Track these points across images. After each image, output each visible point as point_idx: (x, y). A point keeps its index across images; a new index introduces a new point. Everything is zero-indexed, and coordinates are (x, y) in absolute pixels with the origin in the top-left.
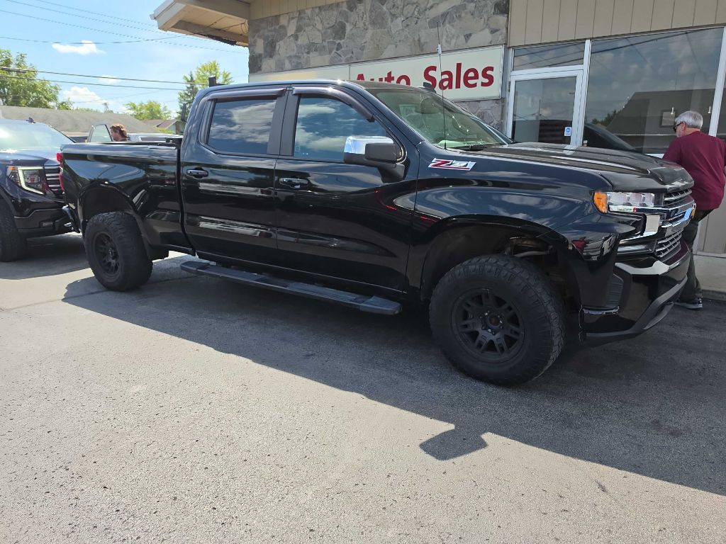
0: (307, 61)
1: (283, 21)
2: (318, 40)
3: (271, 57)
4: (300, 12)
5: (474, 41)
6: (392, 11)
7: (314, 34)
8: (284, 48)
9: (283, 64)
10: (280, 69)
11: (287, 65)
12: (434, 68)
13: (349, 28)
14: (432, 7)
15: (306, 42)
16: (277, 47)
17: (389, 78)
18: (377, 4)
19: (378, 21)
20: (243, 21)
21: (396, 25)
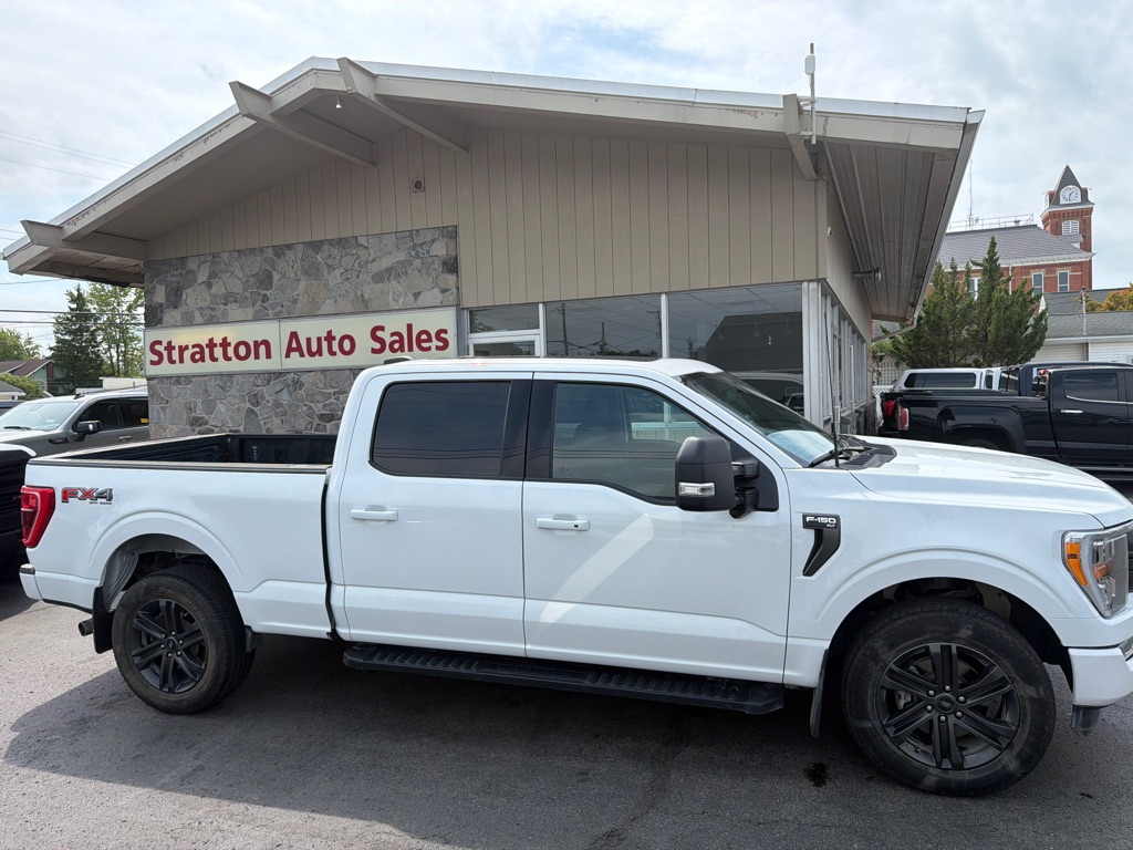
0: (225, 314)
1: (192, 265)
2: (237, 287)
3: (176, 307)
4: (215, 255)
5: (425, 299)
6: (329, 261)
7: (233, 282)
8: (193, 297)
9: (193, 316)
10: (188, 322)
11: (198, 318)
12: (382, 328)
13: (276, 277)
14: (374, 260)
15: (223, 291)
16: (184, 296)
17: (330, 337)
18: (310, 252)
19: (312, 272)
20: (136, 262)
21: (334, 278)
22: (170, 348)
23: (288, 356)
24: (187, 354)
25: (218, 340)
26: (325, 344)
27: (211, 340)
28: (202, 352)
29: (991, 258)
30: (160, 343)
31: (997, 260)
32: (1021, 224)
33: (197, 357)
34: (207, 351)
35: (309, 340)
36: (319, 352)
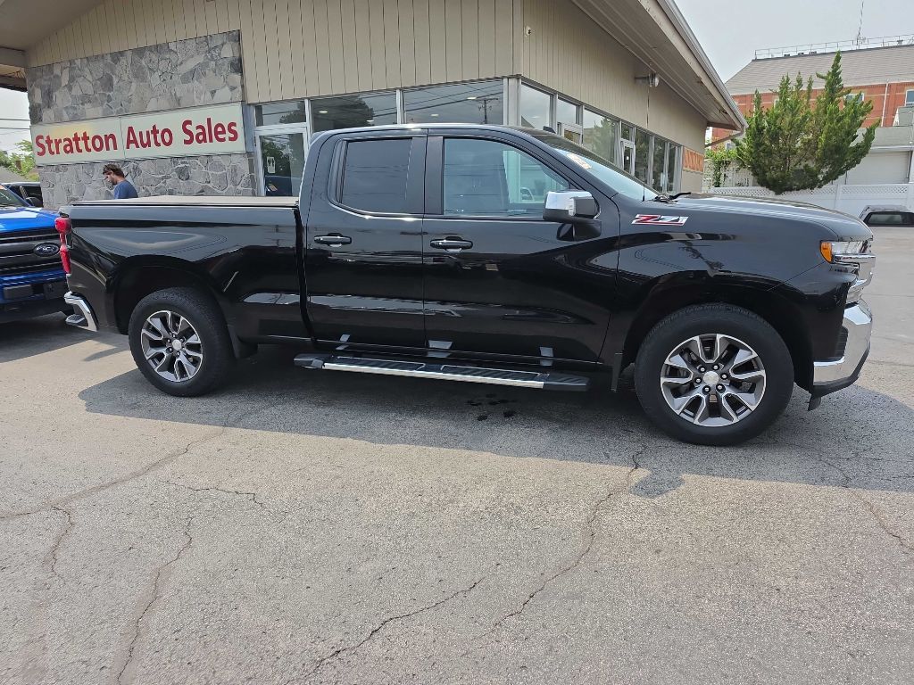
0: (83, 112)
1: (57, 71)
2: (89, 89)
3: (49, 107)
4: (71, 62)
5: (219, 96)
6: (150, 65)
7: (86, 85)
8: (61, 98)
9: (61, 115)
10: (59, 120)
11: (66, 117)
12: (189, 122)
13: (115, 80)
14: (181, 63)
15: (80, 93)
16: (54, 99)
17: (155, 131)
18: (137, 58)
19: (139, 75)
20: (18, 69)
21: (155, 79)
22: (49, 141)
23: (128, 148)
24: (61, 146)
25: (80, 135)
26: (152, 136)
27: (76, 134)
28: (71, 145)
29: (834, 71)
30: (41, 137)
32: (903, 43)
33: (68, 148)
34: (74, 143)
35: (141, 133)
36: (149, 144)
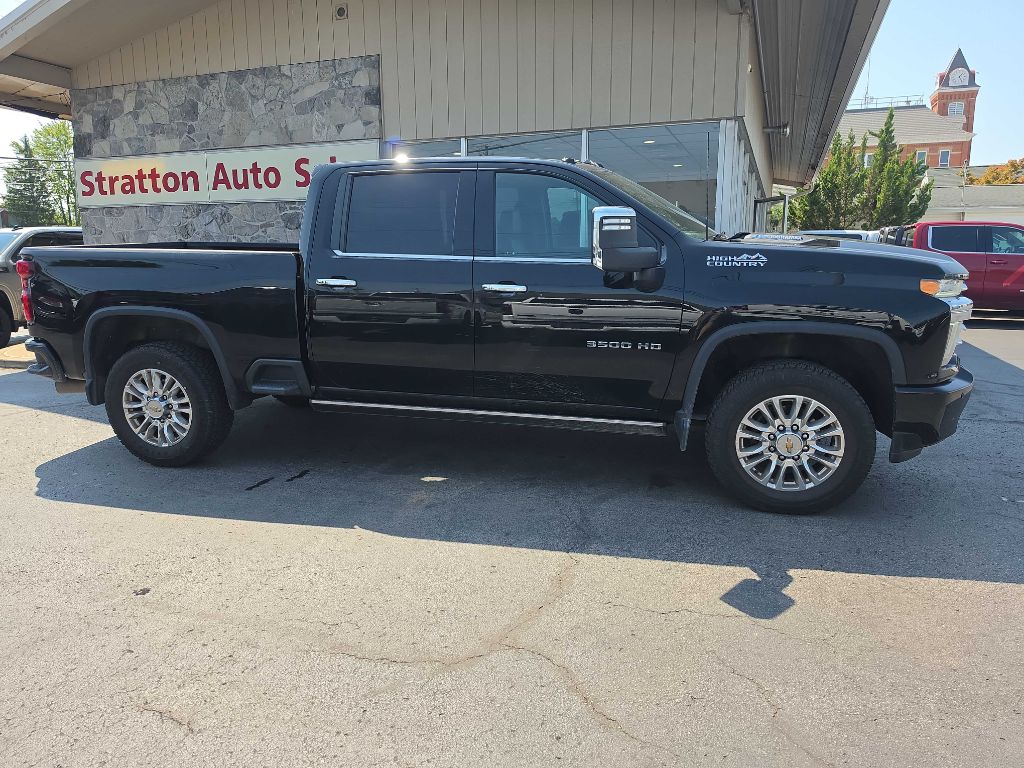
0: (153, 145)
1: (118, 94)
2: (164, 119)
3: (104, 137)
4: (139, 85)
5: (347, 131)
6: (253, 91)
7: (159, 113)
8: (121, 128)
9: (121, 148)
10: (117, 153)
11: (127, 149)
12: (305, 161)
13: (201, 107)
14: (297, 90)
15: (150, 121)
16: (112, 127)
17: (255, 170)
18: (234, 82)
19: (236, 103)
20: (62, 90)
21: (259, 108)
22: (100, 178)
23: (215, 188)
24: (118, 185)
25: (147, 172)
26: (250, 177)
27: (140, 171)
28: (132, 183)
29: (887, 129)
30: (89, 173)
31: (892, 131)
32: (912, 104)
33: (128, 188)
34: (136, 182)
35: (235, 173)
36: (246, 185)
